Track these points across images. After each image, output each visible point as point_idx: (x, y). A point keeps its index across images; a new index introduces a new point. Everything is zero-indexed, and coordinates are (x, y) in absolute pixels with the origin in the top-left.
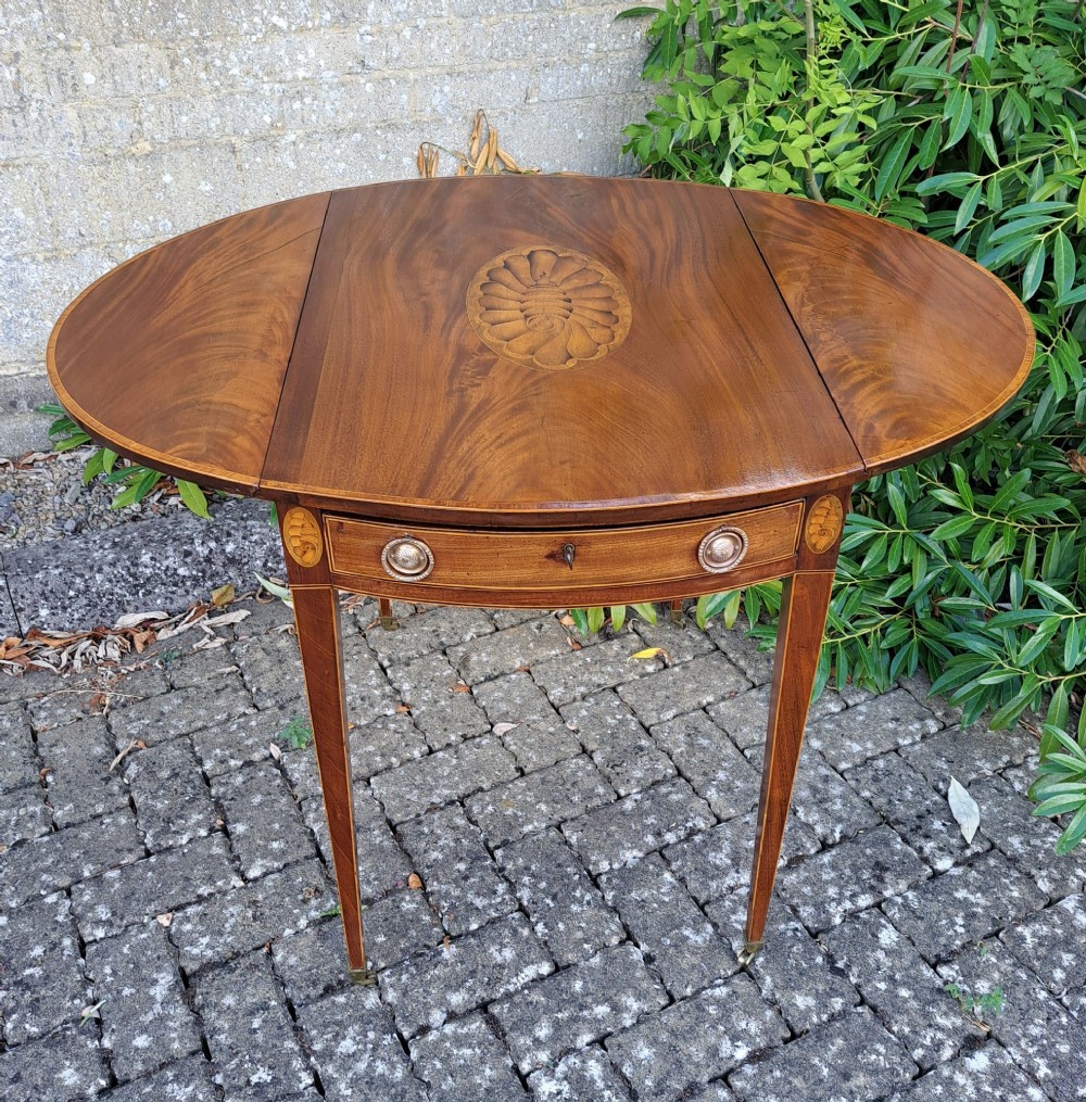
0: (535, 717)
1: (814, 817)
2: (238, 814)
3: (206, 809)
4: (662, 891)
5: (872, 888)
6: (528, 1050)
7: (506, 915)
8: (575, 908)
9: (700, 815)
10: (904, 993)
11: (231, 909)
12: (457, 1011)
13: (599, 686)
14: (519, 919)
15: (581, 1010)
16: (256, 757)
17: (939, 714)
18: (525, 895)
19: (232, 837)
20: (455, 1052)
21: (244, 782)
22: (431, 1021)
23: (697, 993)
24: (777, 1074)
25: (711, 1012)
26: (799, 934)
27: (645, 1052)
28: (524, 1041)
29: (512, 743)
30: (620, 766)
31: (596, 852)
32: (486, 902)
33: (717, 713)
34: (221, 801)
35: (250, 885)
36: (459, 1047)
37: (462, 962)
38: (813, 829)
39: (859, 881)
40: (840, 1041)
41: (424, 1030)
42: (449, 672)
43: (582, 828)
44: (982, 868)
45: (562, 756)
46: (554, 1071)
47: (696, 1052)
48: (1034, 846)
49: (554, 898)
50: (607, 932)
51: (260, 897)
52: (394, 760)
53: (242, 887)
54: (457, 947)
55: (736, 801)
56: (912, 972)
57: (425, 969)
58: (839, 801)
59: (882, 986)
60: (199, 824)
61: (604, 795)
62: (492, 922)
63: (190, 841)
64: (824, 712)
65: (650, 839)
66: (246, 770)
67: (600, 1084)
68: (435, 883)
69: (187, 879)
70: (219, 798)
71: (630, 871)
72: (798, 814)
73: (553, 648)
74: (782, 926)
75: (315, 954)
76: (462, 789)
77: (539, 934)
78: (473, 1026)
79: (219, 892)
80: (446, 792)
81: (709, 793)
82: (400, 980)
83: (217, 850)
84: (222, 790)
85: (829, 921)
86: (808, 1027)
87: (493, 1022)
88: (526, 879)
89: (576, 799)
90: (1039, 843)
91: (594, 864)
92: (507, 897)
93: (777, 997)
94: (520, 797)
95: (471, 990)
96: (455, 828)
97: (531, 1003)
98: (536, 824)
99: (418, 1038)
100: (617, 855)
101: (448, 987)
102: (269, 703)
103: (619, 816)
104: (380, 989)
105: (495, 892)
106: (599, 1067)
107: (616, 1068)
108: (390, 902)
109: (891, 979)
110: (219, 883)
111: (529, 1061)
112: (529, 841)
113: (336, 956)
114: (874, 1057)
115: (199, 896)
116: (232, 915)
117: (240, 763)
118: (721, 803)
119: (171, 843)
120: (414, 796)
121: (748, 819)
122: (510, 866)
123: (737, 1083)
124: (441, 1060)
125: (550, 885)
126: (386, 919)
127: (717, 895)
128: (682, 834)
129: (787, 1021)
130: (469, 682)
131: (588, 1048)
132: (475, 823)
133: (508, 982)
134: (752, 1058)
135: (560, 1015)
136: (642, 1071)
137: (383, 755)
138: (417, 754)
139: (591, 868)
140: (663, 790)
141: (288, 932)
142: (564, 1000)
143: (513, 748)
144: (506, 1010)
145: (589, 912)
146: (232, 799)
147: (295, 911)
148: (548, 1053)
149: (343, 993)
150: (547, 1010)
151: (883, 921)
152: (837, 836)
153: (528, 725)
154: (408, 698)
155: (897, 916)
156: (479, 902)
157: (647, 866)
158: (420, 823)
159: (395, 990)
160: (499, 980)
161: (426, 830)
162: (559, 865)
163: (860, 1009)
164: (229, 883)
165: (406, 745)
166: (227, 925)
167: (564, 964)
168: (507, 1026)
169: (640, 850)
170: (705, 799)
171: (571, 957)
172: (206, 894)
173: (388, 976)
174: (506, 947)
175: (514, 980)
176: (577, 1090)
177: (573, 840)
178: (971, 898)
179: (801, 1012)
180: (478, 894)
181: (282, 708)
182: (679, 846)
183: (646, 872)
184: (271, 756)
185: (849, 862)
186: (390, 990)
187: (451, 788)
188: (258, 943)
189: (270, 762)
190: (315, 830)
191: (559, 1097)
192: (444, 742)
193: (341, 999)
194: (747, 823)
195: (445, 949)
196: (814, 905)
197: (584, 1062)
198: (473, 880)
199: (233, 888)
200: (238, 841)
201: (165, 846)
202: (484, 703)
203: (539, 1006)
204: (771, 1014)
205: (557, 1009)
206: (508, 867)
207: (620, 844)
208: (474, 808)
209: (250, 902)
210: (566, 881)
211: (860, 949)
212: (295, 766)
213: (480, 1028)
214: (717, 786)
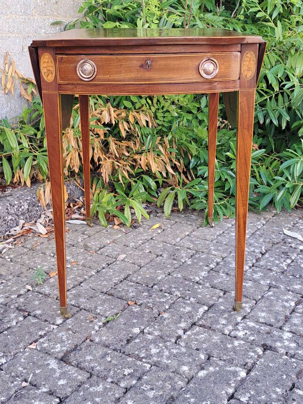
0: (131, 252)
1: (252, 249)
2: (32, 309)
3: (15, 312)
4: (224, 278)
5: (287, 258)
6: (223, 328)
7: (176, 300)
8: (199, 291)
9: (216, 258)
11: (60, 334)
12: (186, 328)
13: (146, 239)
14: (182, 299)
15: (230, 312)
16: (22, 292)
17: (262, 219)
18: (177, 293)
19: (36, 316)
20: (198, 337)
21: (25, 300)
22: (179, 334)
23: (263, 297)
25: (273, 298)
26: (278, 274)
27: (263, 314)
28: (219, 326)
29: (129, 260)
30: (175, 255)
31: (191, 276)
32: (165, 299)
33: (194, 235)
34: (20, 308)
35: (61, 325)
37: (174, 316)
38: (255, 252)
39: (282, 258)
41: (179, 337)
43: (179, 272)
45: (151, 259)
46: (238, 329)
47: (278, 308)
49: (189, 291)
50: (217, 293)
51: (70, 327)
52: (86, 277)
53: (58, 328)
54: (167, 313)
55: (224, 252)
57: (161, 322)
58: (256, 243)
60: (17, 317)
61: (178, 263)
62: (173, 303)
63: (17, 323)
64: (228, 227)
65: (206, 268)
66: (22, 297)
67: (257, 327)
68: (140, 301)
69: (29, 332)
70: (17, 308)
71: (208, 277)
73: (118, 235)
74: (271, 274)
75: (112, 334)
76: (123, 276)
77: (193, 301)
78: (197, 329)
79: (48, 332)
80: (117, 278)
81: (213, 253)
82: (155, 328)
83: (35, 321)
84: (16, 305)
85: (284, 269)
87: (202, 326)
88: (173, 290)
89: (168, 266)
91: (193, 279)
92: (171, 296)
93: (288, 289)
94: (147, 272)
95: (186, 321)
96: (131, 286)
97: (211, 317)
98: (161, 276)
99: (179, 340)
100: (199, 275)
101: (176, 323)
102: (10, 277)
103: (189, 266)
104: (149, 334)
105: (165, 296)
106: (252, 323)
107: (257, 322)
108: (127, 311)
110: (47, 329)
111: (227, 330)
112: (163, 281)
113: (122, 331)
115: (40, 335)
116: (63, 335)
117: (16, 296)
118: (219, 254)
119: (9, 326)
120: (105, 283)
122: (163, 288)
123: (299, 311)
124: (195, 341)
125: (184, 288)
126: (131, 315)
128: (215, 264)
129: (297, 293)
130: (94, 251)
131: (243, 321)
132: (137, 283)
133: (197, 315)
134: (298, 304)
135: (225, 316)
136: (267, 319)
137: (79, 277)
138: (93, 273)
139: (193, 280)
140: (197, 256)
141: (93, 332)
142: (221, 312)
143: (131, 261)
144: (204, 322)
145: (205, 290)
146: (24, 306)
147: (90, 325)
148: (231, 326)
149: (136, 339)
150: (218, 316)
151: (299, 264)
152: (264, 251)
153: (131, 255)
154: (73, 261)
156: (163, 300)
157: (212, 274)
158: (115, 289)
159: (156, 331)
160: (192, 316)
161: (121, 290)
162: (181, 283)
164: (50, 328)
165: (86, 272)
166: (64, 339)
167: (211, 305)
168: (208, 325)
169: (205, 272)
170: (213, 255)
171: (211, 302)
172: (43, 334)
174: (186, 307)
176: (251, 331)
177: (179, 276)
179: (299, 289)
180: (159, 298)
181: (19, 277)
182: (218, 267)
184: (29, 290)
185: (274, 255)
186: (154, 332)
187: (117, 277)
188: (83, 339)
189: (29, 292)
190: (73, 303)
191: (247, 334)
192: (101, 267)
193: (137, 341)
194: (233, 256)
195: (163, 315)
196: (275, 266)
197: (246, 324)
198: (154, 296)
199: (53, 329)
200: (40, 316)
201: (7, 327)
202: (106, 254)
203: (214, 317)
204: (290, 293)
205: (221, 315)
206: (163, 289)
207: (197, 272)
208: (133, 279)
209: (67, 330)
210: (188, 286)
211: (299, 271)
212: (44, 289)
213: (200, 329)
214: (214, 250)
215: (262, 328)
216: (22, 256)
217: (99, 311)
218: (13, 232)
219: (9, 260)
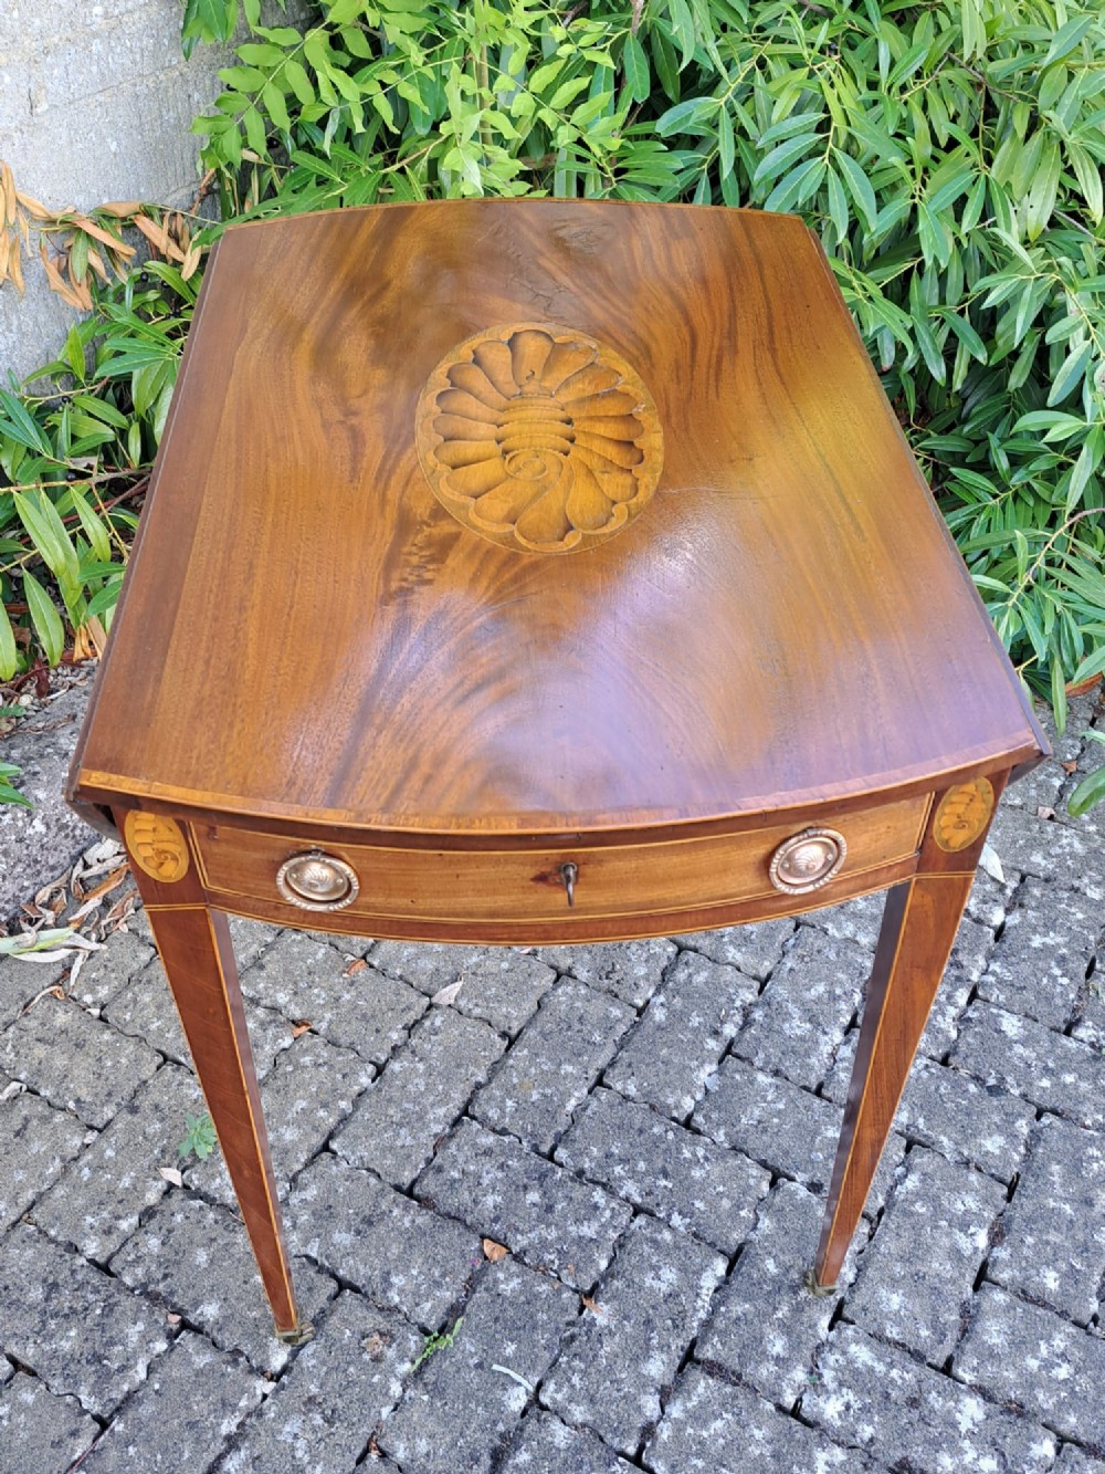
0: (475, 959)
1: (849, 929)
2: (191, 1294)
3: (139, 1310)
4: (769, 1098)
5: (958, 979)
6: (779, 1377)
7: (627, 1227)
8: (697, 1173)
9: (739, 986)
10: (1069, 1078)
11: (287, 1428)
12: (667, 1383)
14: (647, 1224)
15: (795, 1293)
16: (152, 1197)
18: (631, 1189)
19: (207, 1329)
20: (705, 1434)
21: (163, 1244)
22: (648, 1414)
23: (890, 1198)
24: (1030, 1240)
25: (921, 1211)
26: (933, 1070)
27: (895, 1301)
28: (766, 1371)
29: (471, 1006)
30: (613, 971)
31: (668, 1091)
32: (595, 1226)
34: (151, 1288)
35: (285, 1379)
36: (705, 1425)
37: (626, 1317)
38: (857, 942)
40: (1055, 1168)
41: (648, 1431)
42: (323, 951)
43: (630, 1071)
44: (1034, 904)
45: (539, 993)
46: (823, 1386)
47: (939, 1266)
48: (1057, 856)
49: (666, 1176)
50: (752, 1182)
51: (314, 1389)
52: (343, 1104)
53: (276, 1391)
54: (606, 1302)
55: (762, 949)
56: (1058, 1051)
57: (591, 1354)
59: (1046, 1083)
60: (146, 1339)
61: (624, 1017)
62: (620, 1244)
63: (150, 1370)
65: (711, 1044)
66: (153, 1224)
67: (880, 1368)
68: (519, 1237)
69: (192, 1425)
70: (144, 1286)
71: (719, 1094)
72: (830, 932)
75: (445, 1421)
76: (458, 1098)
77: (682, 1229)
78: (701, 1389)
79: (249, 1415)
80: (441, 1111)
81: (730, 955)
82: (573, 1386)
83: (203, 1359)
84: (140, 1271)
85: (947, 1039)
86: (1016, 1170)
87: (714, 1369)
88: (618, 1170)
89: (597, 1038)
90: (1059, 851)
91: (676, 1108)
92: (613, 1205)
93: (966, 1153)
94: (533, 1070)
95: (663, 1347)
96: (488, 1152)
97: (738, 1319)
98: (576, 1094)
99: (648, 1444)
100: (692, 1083)
101: (635, 1360)
102: (109, 1112)
103: (658, 1034)
104: (556, 1413)
105: (596, 1207)
106: (864, 1349)
107: (878, 1338)
108: (485, 1294)
109: (1047, 1071)
110: (243, 1403)
111: (789, 1391)
112: (585, 1119)
113: (473, 1406)
114: (1095, 1166)
115: (228, 1438)
116: (296, 1436)
117: (134, 1220)
118: (753, 961)
119: (126, 1387)
120: (405, 1138)
121: (789, 965)
123: (1002, 1276)
124: (698, 1456)
125: (649, 1161)
126: (496, 1320)
127: (824, 1071)
128: (738, 1019)
129: (992, 1175)
130: (360, 954)
131: (834, 1332)
132: (504, 1132)
133: (695, 1310)
134: (996, 1238)
135: (780, 1315)
136: (909, 1323)
137: (325, 1105)
138: (365, 1081)
139: (675, 1114)
140: (681, 975)
141: (386, 1412)
142: (769, 1292)
143: (477, 1011)
144: (719, 1346)
145: (715, 1169)
146: (165, 1276)
147: (374, 1380)
148: (800, 1367)
149: (518, 1448)
150: (764, 1316)
151: (995, 1011)
153: (474, 974)
154: (297, 1014)
155: (1002, 998)
156: (589, 1230)
157: (733, 1078)
158: (440, 1170)
159: (578, 1404)
160: (683, 1314)
161: (455, 1174)
162: (641, 1131)
163: (1045, 1120)
164: (254, 1396)
165: (344, 1076)
166: (299, 1454)
167: (735, 1249)
168: (733, 1363)
169: (710, 1063)
170: (729, 964)
171: (736, 1237)
172: (234, 1429)
173: (557, 1391)
174: (660, 1268)
175: (700, 1303)
176: (862, 1391)
177: (632, 1090)
178: (1048, 940)
179: (999, 1157)
180: (578, 1221)
181: (134, 1110)
182: (747, 1036)
183: (736, 1086)
184: (171, 1186)
186: (573, 1407)
187: (442, 1103)
188: (358, 1452)
189: (178, 1196)
190: (314, 1254)
191: (851, 1412)
192: (388, 1048)
193: (523, 1457)
194: (791, 970)
195: (594, 1314)
197: (844, 1353)
198: (560, 1207)
199: (265, 1397)
200: (220, 1330)
201: (120, 1397)
202: (398, 972)
203: (750, 1317)
204: (973, 1177)
205: (771, 1308)
206: (586, 1166)
207: (685, 1067)
208: (490, 1114)
209: (305, 1404)
210: (663, 1146)
211: (997, 1054)
212: (218, 1180)
213: (707, 1386)
214: (731, 942)
215: (895, 1373)
216: (136, 989)
217: (397, 1299)
218: (96, 870)
219: (96, 1012)
